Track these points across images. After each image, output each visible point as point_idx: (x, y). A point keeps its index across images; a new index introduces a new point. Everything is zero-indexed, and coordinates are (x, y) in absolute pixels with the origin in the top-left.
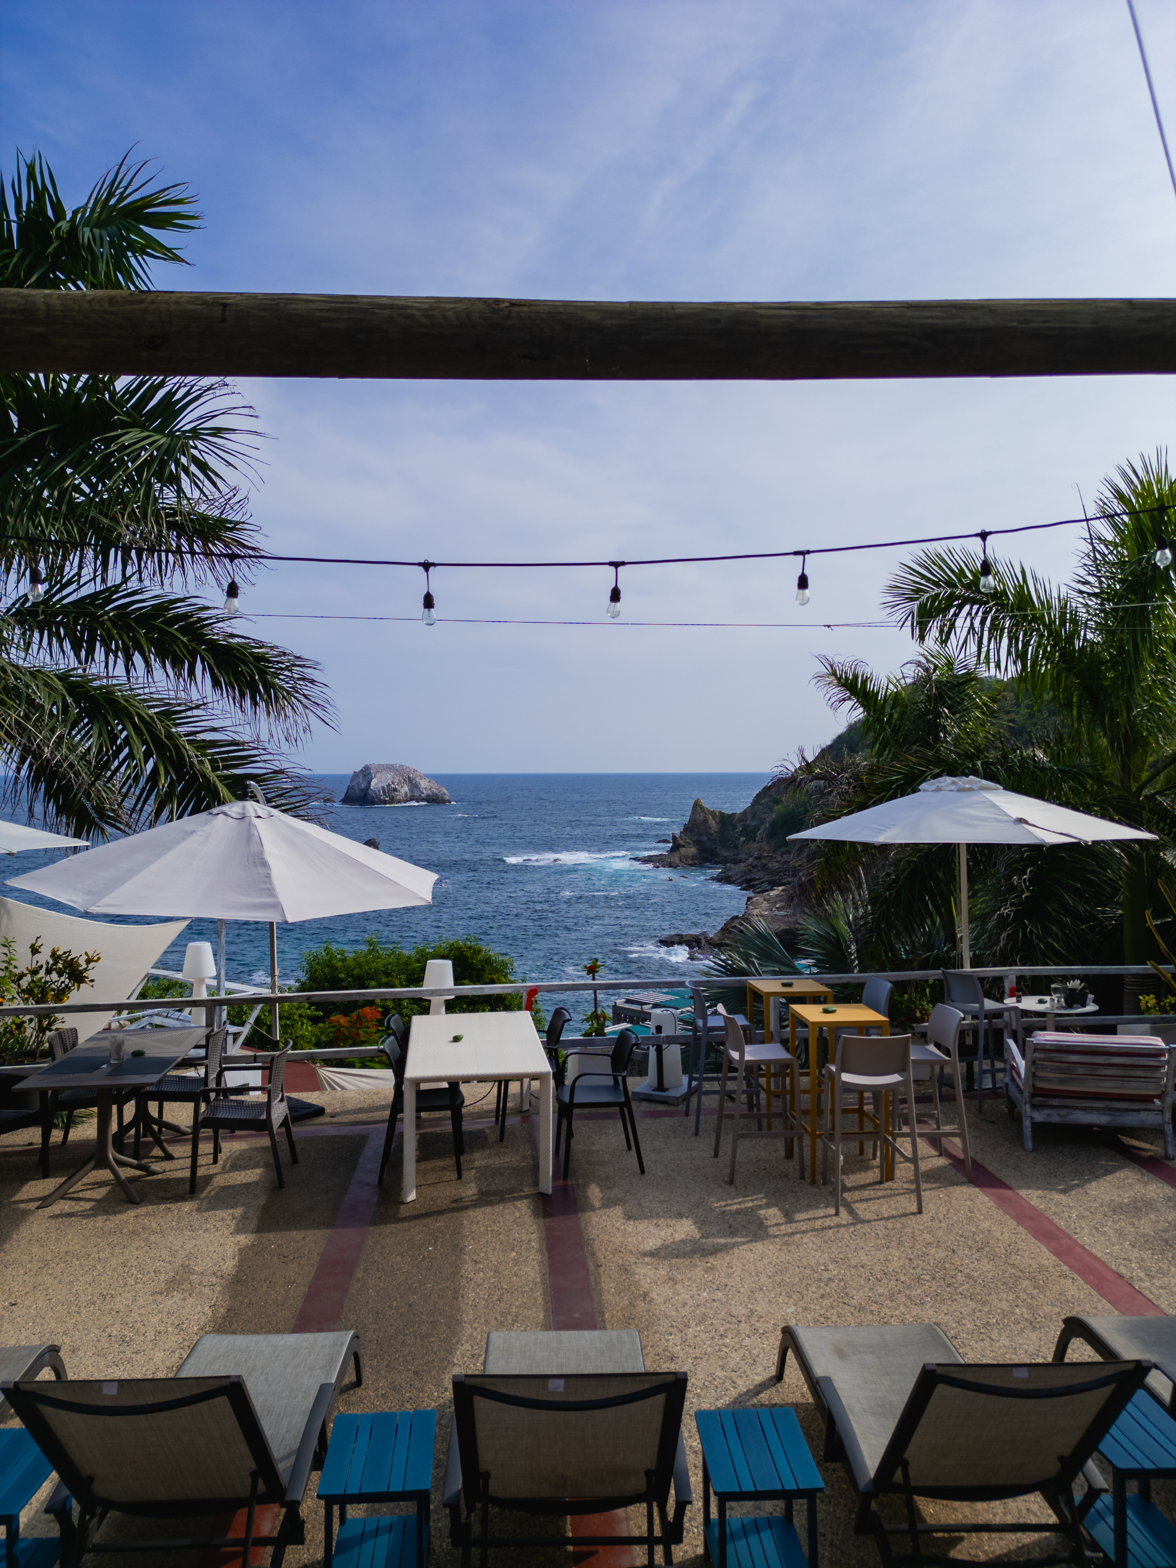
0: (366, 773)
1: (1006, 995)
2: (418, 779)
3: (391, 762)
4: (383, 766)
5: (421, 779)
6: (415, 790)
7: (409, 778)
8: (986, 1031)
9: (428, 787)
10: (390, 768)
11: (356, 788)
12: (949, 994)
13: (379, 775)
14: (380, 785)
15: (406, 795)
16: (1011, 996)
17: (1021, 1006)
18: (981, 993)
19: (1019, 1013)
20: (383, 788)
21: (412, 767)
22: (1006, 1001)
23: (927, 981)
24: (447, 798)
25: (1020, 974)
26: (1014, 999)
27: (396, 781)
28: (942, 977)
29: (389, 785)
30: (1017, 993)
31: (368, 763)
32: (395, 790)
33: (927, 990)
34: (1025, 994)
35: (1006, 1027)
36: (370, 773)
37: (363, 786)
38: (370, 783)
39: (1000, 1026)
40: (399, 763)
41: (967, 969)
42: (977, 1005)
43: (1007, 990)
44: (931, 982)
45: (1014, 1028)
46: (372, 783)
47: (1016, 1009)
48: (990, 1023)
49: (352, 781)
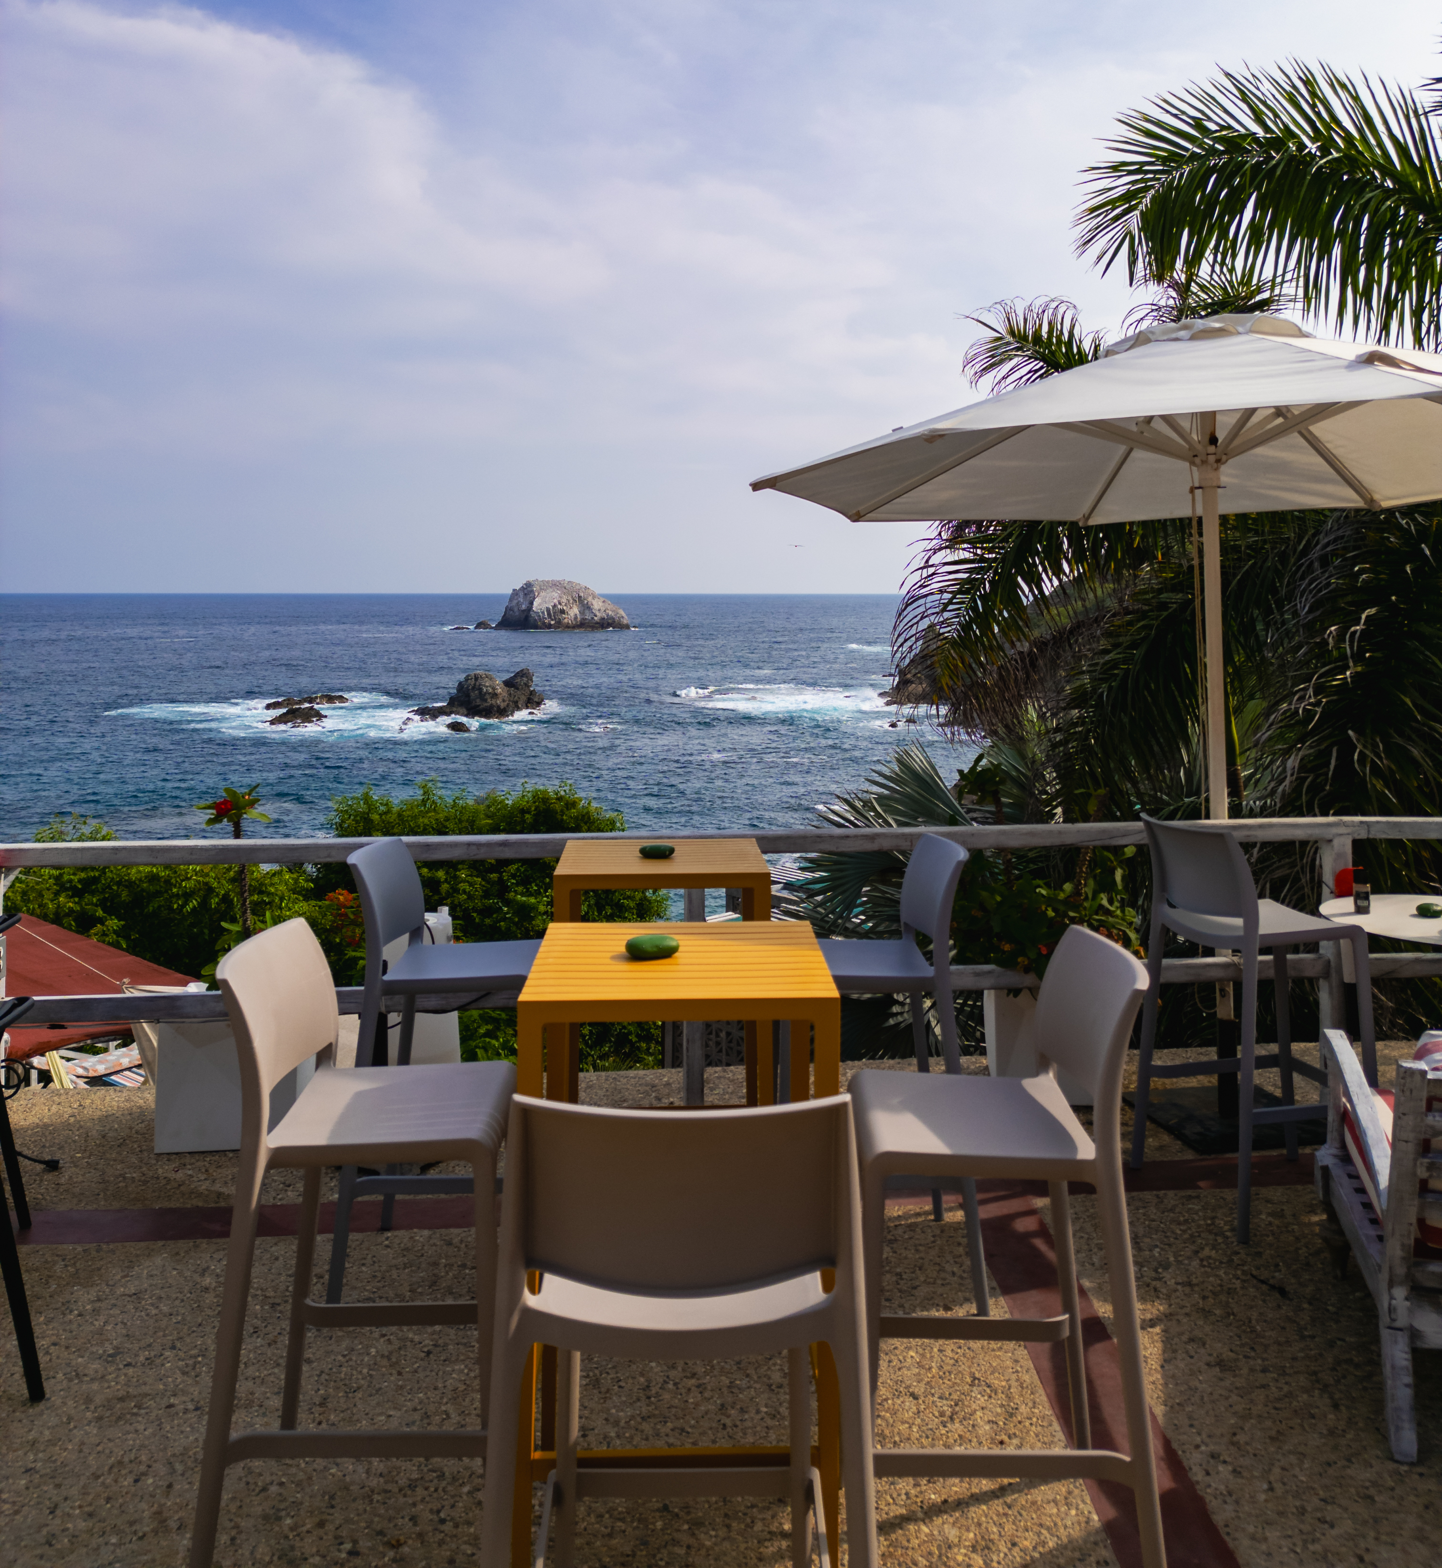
0: (528, 591)
1: (1326, 891)
2: (590, 599)
3: (558, 578)
4: (548, 582)
5: (594, 598)
6: (587, 612)
7: (580, 597)
8: (1265, 987)
9: (603, 609)
10: (555, 585)
11: (516, 609)
12: (1164, 888)
13: (543, 594)
14: (544, 607)
15: (576, 618)
16: (1341, 892)
17: (1373, 923)
18: (1253, 890)
19: (1366, 942)
20: (548, 610)
21: (584, 584)
22: (1325, 908)
23: (1117, 850)
24: (625, 622)
25: (1363, 835)
26: (1348, 903)
27: (564, 600)
28: (1146, 841)
29: (555, 606)
30: (1357, 888)
31: (531, 579)
32: (563, 612)
33: (1119, 874)
34: (1378, 890)
35: (1327, 975)
36: (532, 591)
37: (524, 607)
38: (532, 603)
39: (1309, 973)
40: (567, 580)
41: (1220, 819)
42: (1239, 922)
43: (1328, 877)
44: (1130, 851)
45: (1348, 978)
46: (535, 604)
47: (1354, 932)
48: (1280, 963)
49: (511, 600)
